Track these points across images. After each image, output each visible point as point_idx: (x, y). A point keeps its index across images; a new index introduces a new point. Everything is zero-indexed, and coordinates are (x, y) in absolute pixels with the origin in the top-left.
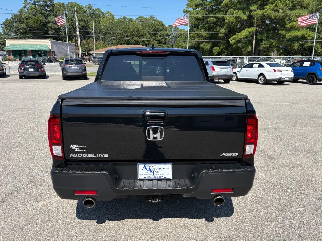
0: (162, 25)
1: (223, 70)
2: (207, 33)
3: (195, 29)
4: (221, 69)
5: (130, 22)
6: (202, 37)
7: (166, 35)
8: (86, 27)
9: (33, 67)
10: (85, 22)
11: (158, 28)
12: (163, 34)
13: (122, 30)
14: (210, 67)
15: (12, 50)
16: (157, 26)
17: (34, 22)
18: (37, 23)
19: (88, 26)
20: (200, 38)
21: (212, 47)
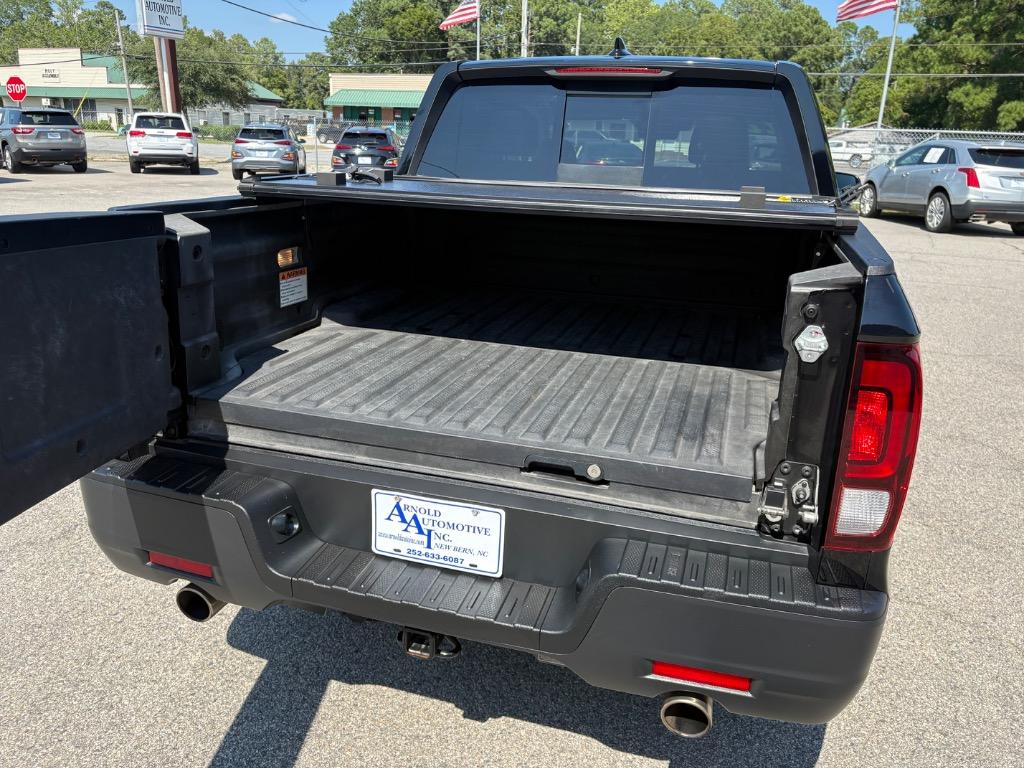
0: (816, 22)
1: (1014, 183)
2: (986, 48)
3: (936, 33)
4: (1003, 179)
5: (703, 16)
6: (960, 61)
7: (826, 59)
8: (557, 34)
9: (371, 152)
10: (556, 19)
11: (798, 35)
12: (813, 56)
13: (669, 44)
14: (961, 170)
15: (345, 108)
16: (796, 26)
17: (412, 23)
18: (419, 25)
19: (565, 31)
20: (952, 67)
21: (997, 103)
